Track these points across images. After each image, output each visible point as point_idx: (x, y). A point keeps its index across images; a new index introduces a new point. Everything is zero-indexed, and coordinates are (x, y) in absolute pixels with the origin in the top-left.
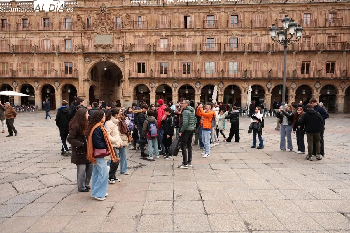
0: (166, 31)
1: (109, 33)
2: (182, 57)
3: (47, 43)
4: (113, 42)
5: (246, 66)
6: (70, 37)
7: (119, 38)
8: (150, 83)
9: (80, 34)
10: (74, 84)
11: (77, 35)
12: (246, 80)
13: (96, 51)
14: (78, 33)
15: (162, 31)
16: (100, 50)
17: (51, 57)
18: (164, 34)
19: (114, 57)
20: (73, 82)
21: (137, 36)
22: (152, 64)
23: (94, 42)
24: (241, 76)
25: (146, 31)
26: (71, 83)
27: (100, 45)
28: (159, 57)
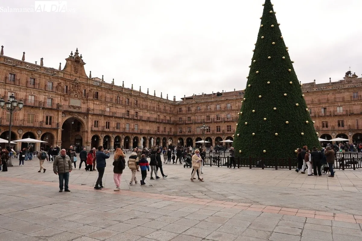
0: (110, 104)
1: (79, 99)
2: (117, 119)
3: (31, 98)
4: (81, 105)
5: (141, 127)
6: (53, 97)
7: (84, 103)
8: (102, 134)
9: (60, 96)
10: (53, 133)
11: (57, 96)
12: (141, 134)
13: (70, 110)
14: (58, 95)
15: (108, 103)
16: (72, 110)
17: (36, 110)
18: (109, 105)
19: (82, 115)
20: (52, 131)
21: (95, 104)
22: (102, 122)
23: (69, 103)
24: (139, 132)
25: (101, 102)
26: (51, 132)
27: (73, 106)
28: (106, 118)
